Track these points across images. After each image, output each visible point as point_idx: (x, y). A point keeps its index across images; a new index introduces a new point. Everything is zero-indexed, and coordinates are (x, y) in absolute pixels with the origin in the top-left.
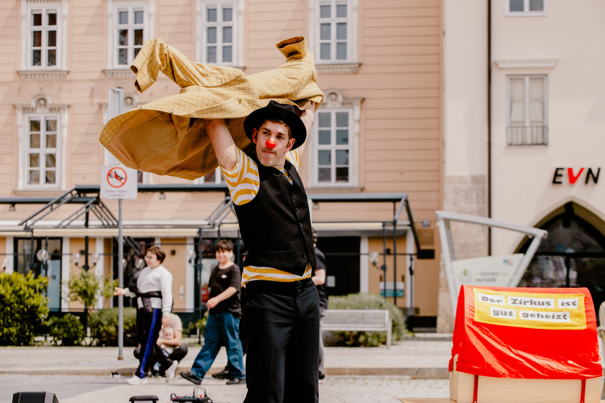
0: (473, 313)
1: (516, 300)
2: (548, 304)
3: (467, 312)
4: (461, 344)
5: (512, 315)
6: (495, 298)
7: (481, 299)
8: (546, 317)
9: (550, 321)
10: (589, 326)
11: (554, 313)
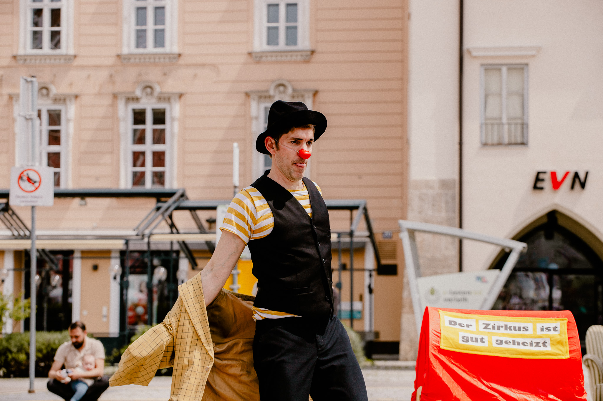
0: (439, 339)
1: (488, 325)
2: (526, 329)
3: (432, 338)
4: (425, 375)
5: (484, 342)
6: (464, 322)
7: (448, 323)
8: (523, 344)
9: (528, 348)
10: (573, 354)
11: (532, 339)
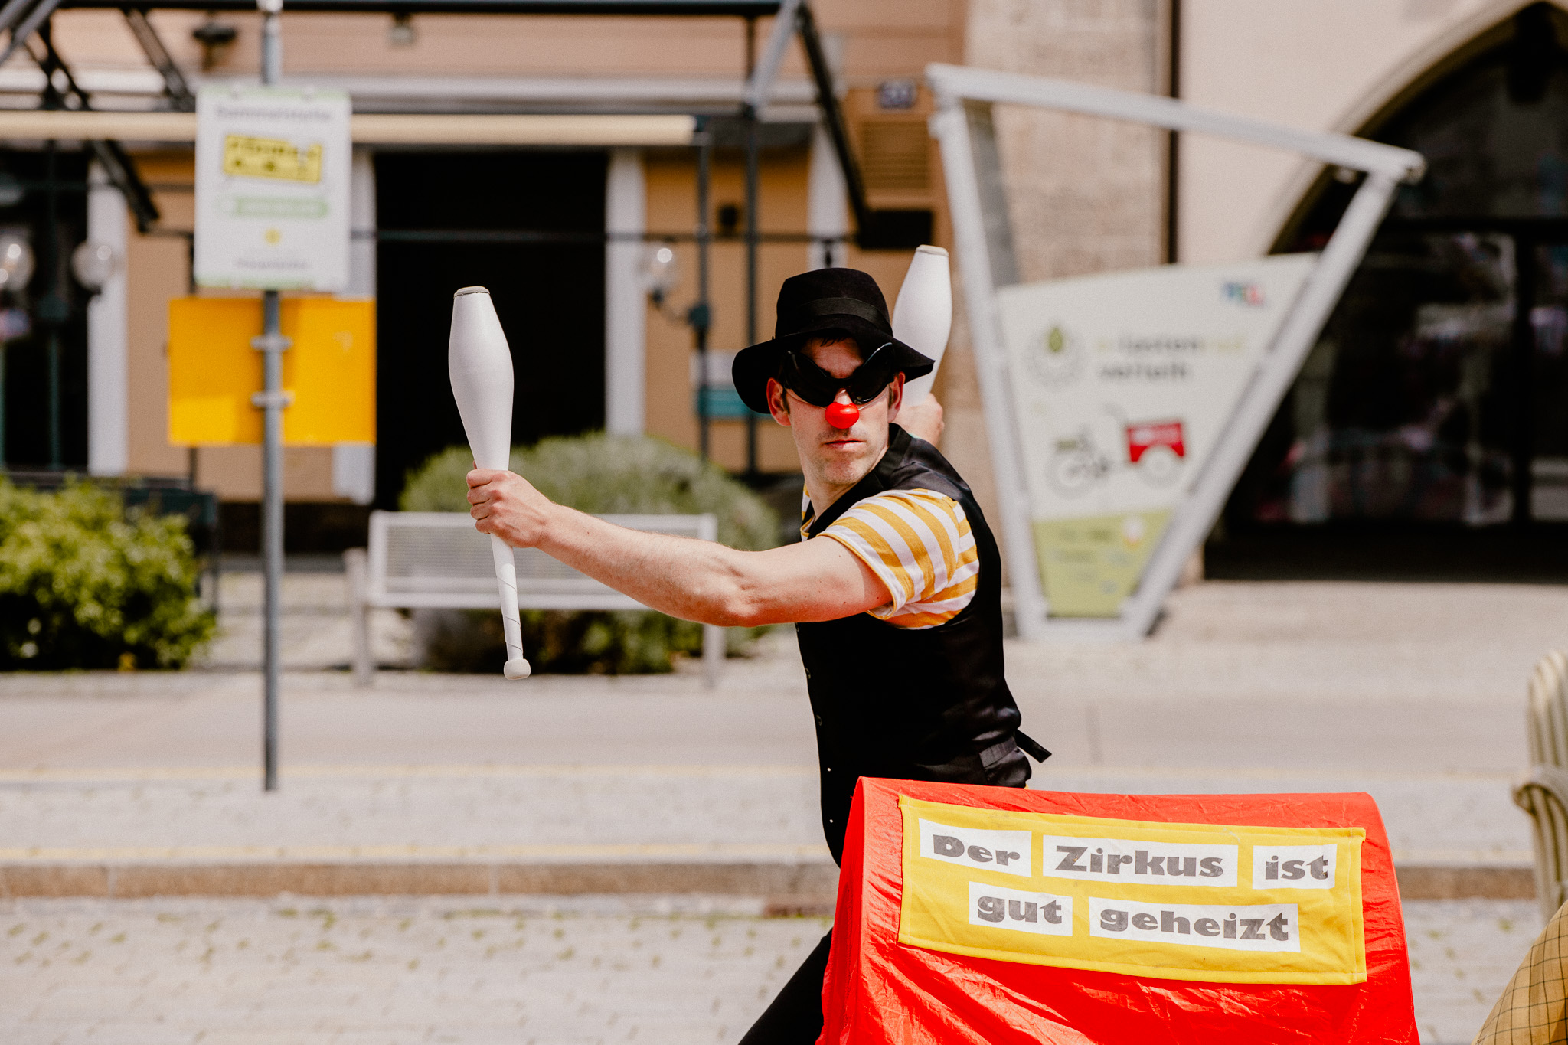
0: (894, 906)
1: (1077, 852)
2: (1212, 868)
3: (872, 905)
5: (1058, 921)
6: (991, 842)
7: (931, 845)
8: (1201, 926)
9: (1218, 944)
10: (1378, 968)
